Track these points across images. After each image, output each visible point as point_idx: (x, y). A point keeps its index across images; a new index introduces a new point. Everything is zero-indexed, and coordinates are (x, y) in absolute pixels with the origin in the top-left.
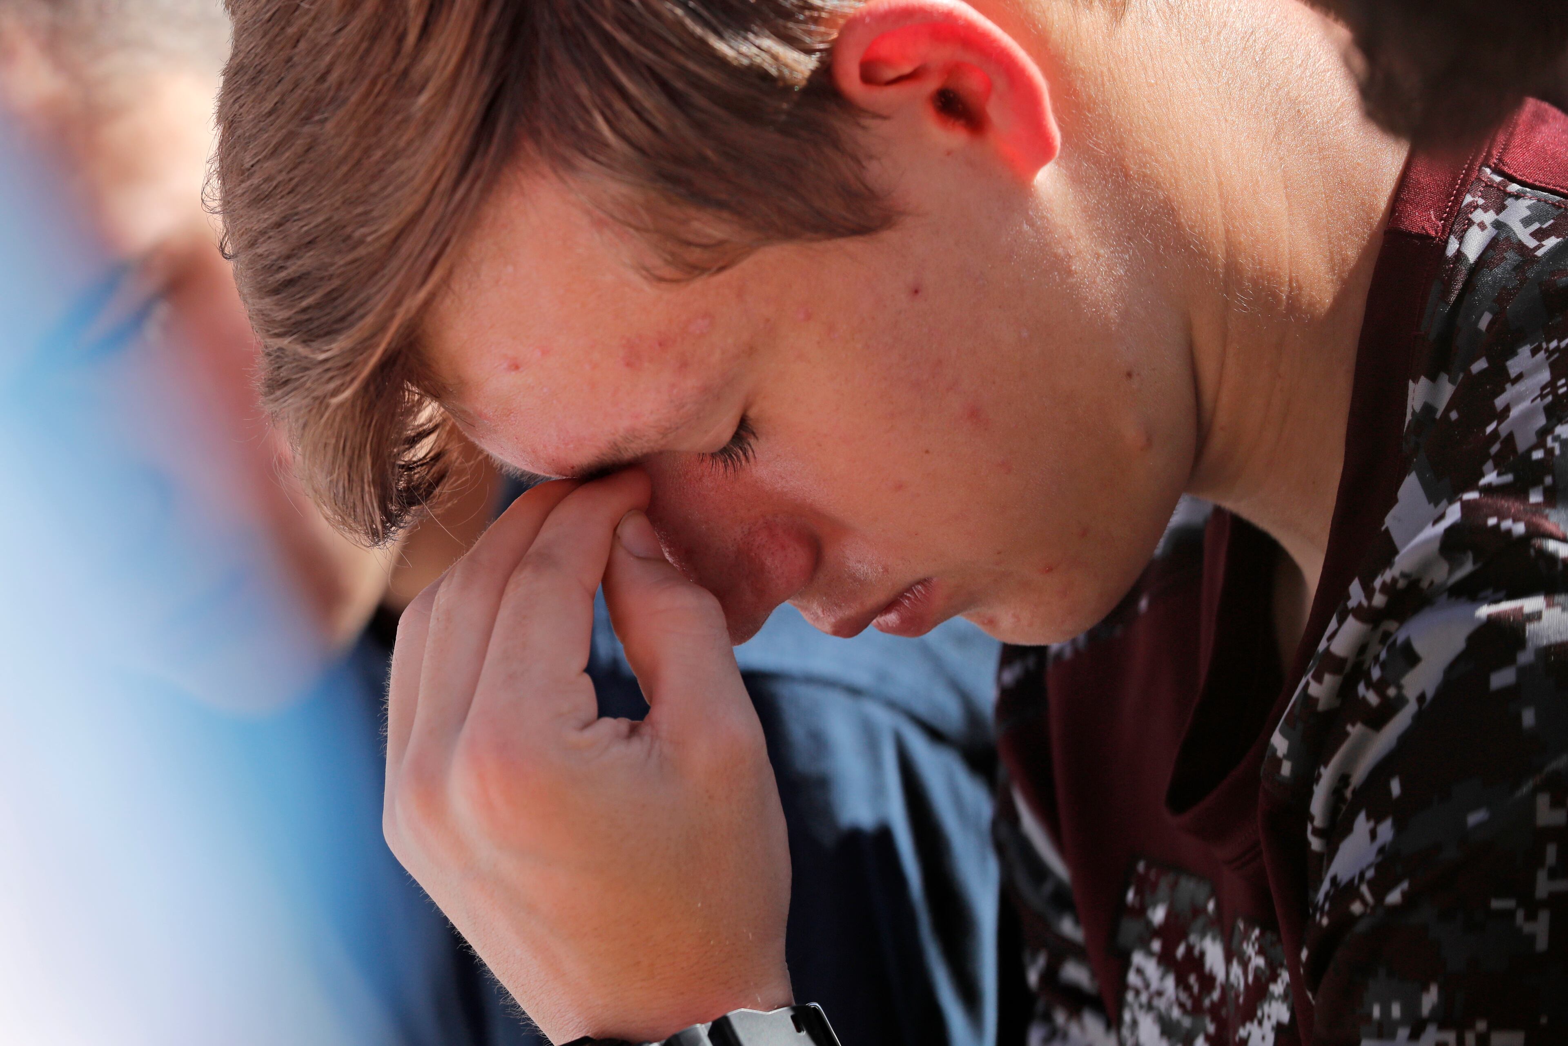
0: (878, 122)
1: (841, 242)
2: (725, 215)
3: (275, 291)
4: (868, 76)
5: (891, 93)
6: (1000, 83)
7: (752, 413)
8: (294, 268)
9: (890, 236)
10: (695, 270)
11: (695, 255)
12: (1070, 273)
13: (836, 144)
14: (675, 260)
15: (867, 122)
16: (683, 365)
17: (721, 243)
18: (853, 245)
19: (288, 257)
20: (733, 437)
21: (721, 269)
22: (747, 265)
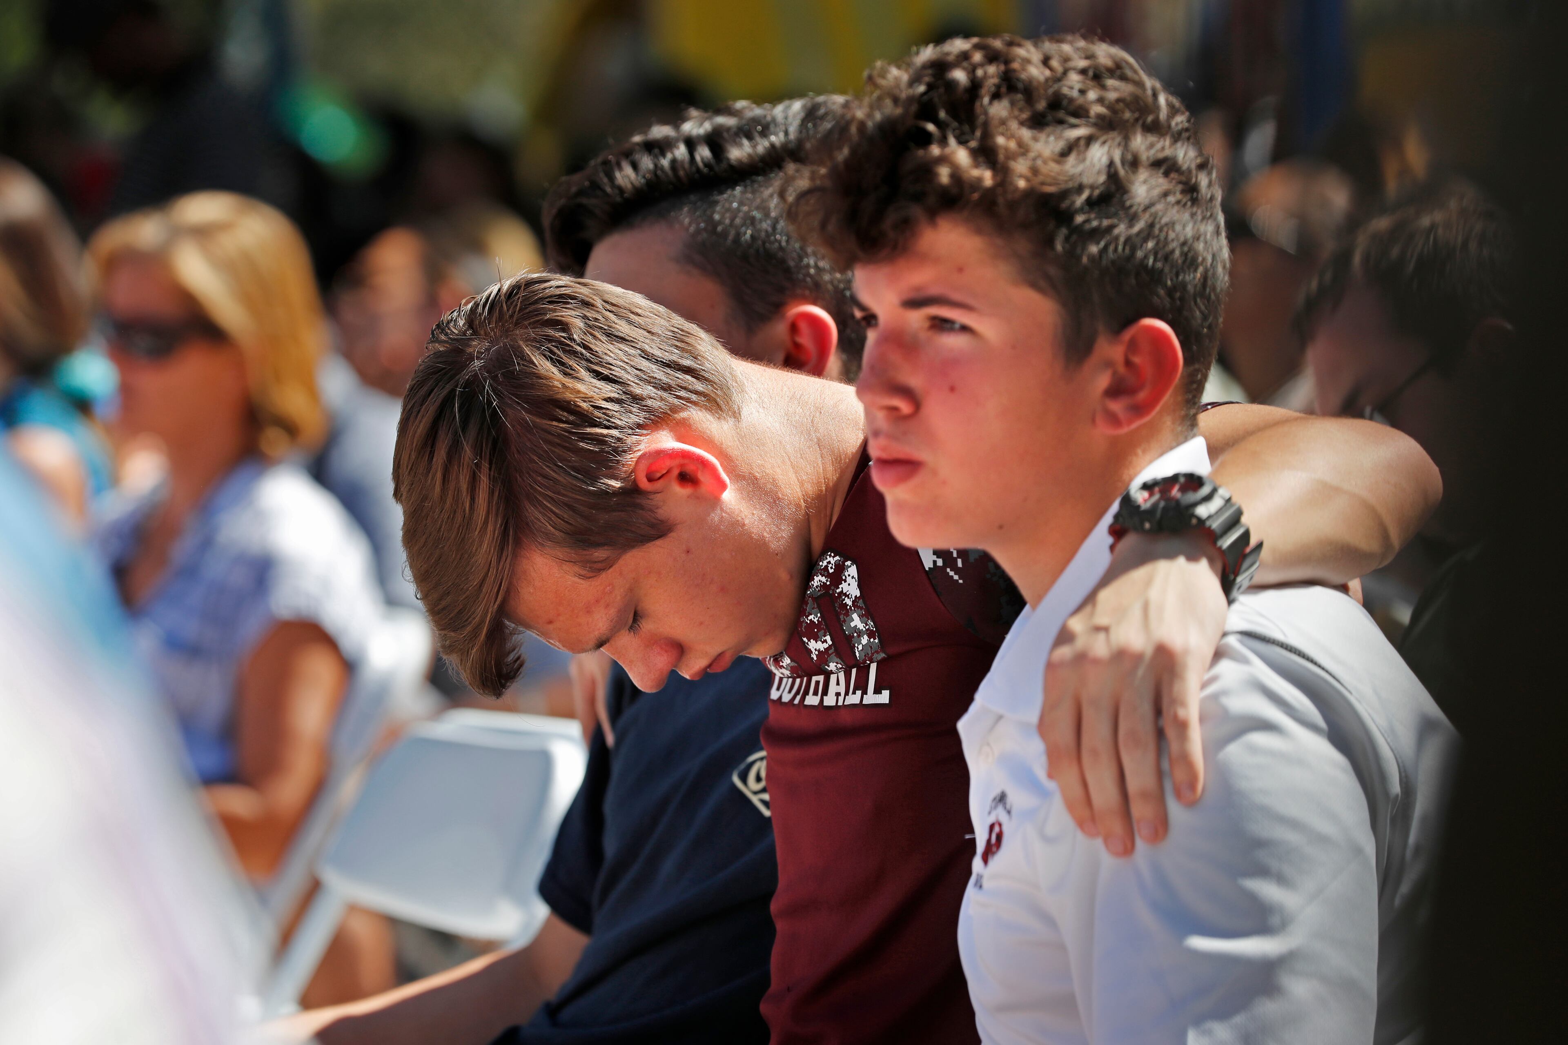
0: (656, 495)
1: (654, 542)
2: (606, 547)
3: (439, 613)
4: (650, 479)
5: (661, 482)
6: (700, 467)
7: (639, 608)
8: (444, 603)
9: (673, 534)
10: (600, 570)
11: (599, 565)
12: (744, 525)
13: (642, 507)
14: (592, 570)
15: (651, 497)
16: (607, 606)
17: (608, 558)
18: (659, 542)
19: (440, 600)
20: (633, 620)
21: (611, 567)
22: (621, 562)
